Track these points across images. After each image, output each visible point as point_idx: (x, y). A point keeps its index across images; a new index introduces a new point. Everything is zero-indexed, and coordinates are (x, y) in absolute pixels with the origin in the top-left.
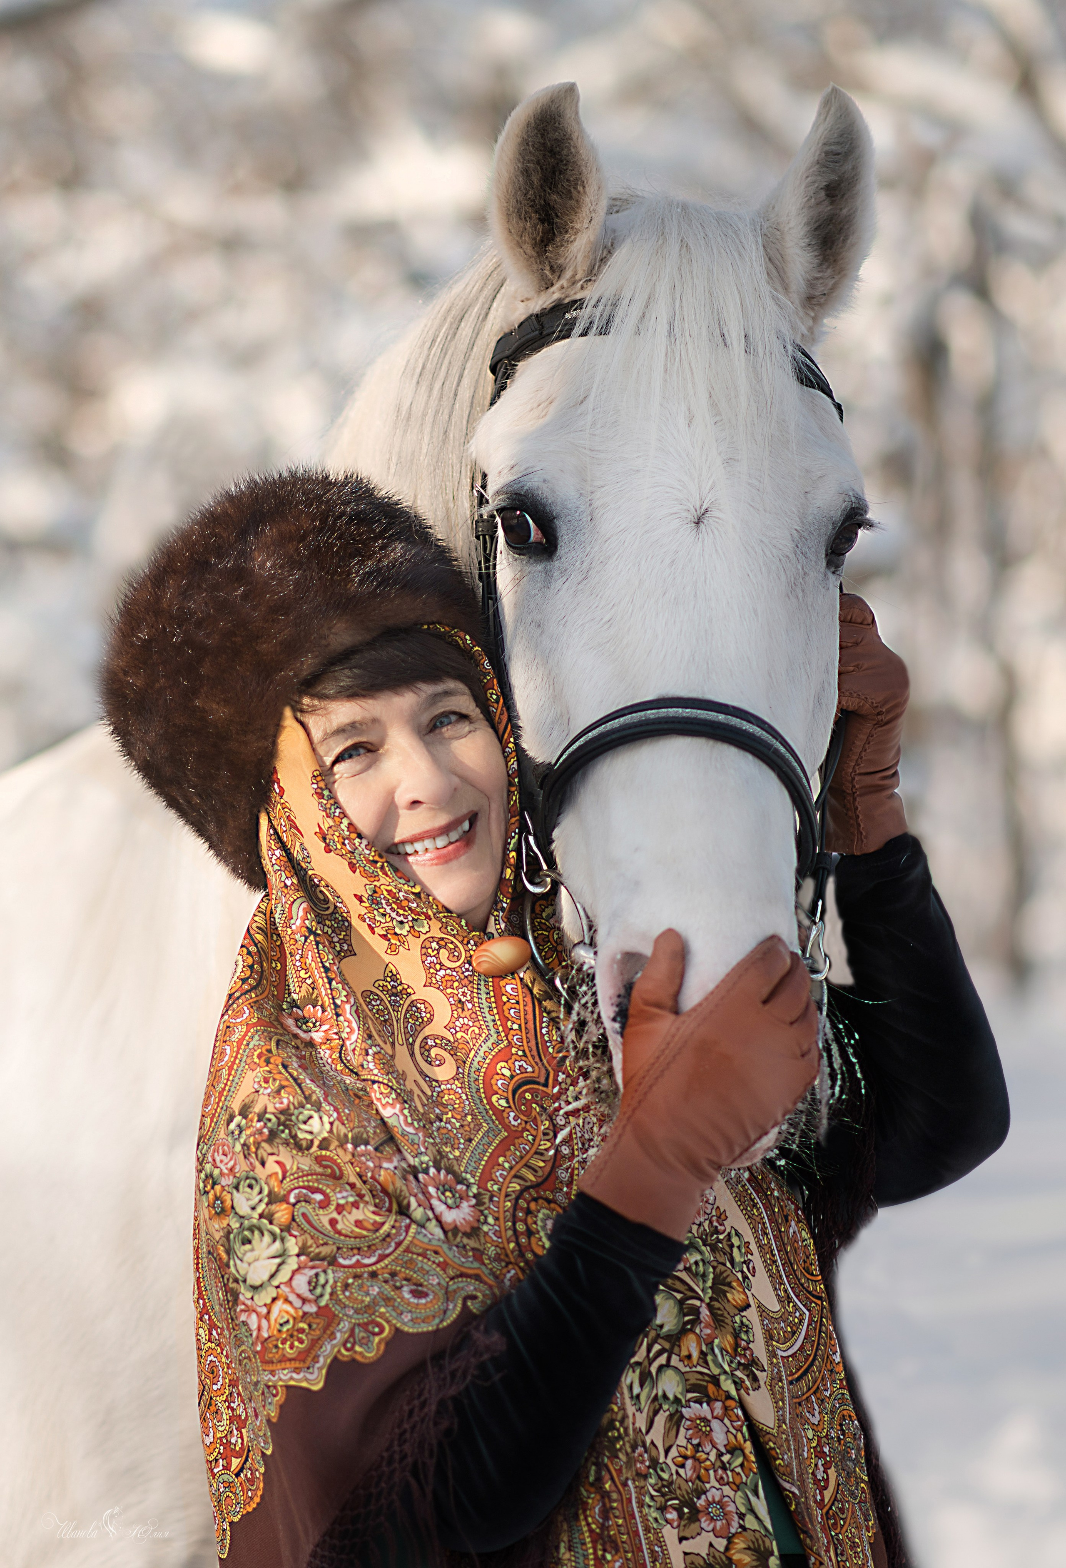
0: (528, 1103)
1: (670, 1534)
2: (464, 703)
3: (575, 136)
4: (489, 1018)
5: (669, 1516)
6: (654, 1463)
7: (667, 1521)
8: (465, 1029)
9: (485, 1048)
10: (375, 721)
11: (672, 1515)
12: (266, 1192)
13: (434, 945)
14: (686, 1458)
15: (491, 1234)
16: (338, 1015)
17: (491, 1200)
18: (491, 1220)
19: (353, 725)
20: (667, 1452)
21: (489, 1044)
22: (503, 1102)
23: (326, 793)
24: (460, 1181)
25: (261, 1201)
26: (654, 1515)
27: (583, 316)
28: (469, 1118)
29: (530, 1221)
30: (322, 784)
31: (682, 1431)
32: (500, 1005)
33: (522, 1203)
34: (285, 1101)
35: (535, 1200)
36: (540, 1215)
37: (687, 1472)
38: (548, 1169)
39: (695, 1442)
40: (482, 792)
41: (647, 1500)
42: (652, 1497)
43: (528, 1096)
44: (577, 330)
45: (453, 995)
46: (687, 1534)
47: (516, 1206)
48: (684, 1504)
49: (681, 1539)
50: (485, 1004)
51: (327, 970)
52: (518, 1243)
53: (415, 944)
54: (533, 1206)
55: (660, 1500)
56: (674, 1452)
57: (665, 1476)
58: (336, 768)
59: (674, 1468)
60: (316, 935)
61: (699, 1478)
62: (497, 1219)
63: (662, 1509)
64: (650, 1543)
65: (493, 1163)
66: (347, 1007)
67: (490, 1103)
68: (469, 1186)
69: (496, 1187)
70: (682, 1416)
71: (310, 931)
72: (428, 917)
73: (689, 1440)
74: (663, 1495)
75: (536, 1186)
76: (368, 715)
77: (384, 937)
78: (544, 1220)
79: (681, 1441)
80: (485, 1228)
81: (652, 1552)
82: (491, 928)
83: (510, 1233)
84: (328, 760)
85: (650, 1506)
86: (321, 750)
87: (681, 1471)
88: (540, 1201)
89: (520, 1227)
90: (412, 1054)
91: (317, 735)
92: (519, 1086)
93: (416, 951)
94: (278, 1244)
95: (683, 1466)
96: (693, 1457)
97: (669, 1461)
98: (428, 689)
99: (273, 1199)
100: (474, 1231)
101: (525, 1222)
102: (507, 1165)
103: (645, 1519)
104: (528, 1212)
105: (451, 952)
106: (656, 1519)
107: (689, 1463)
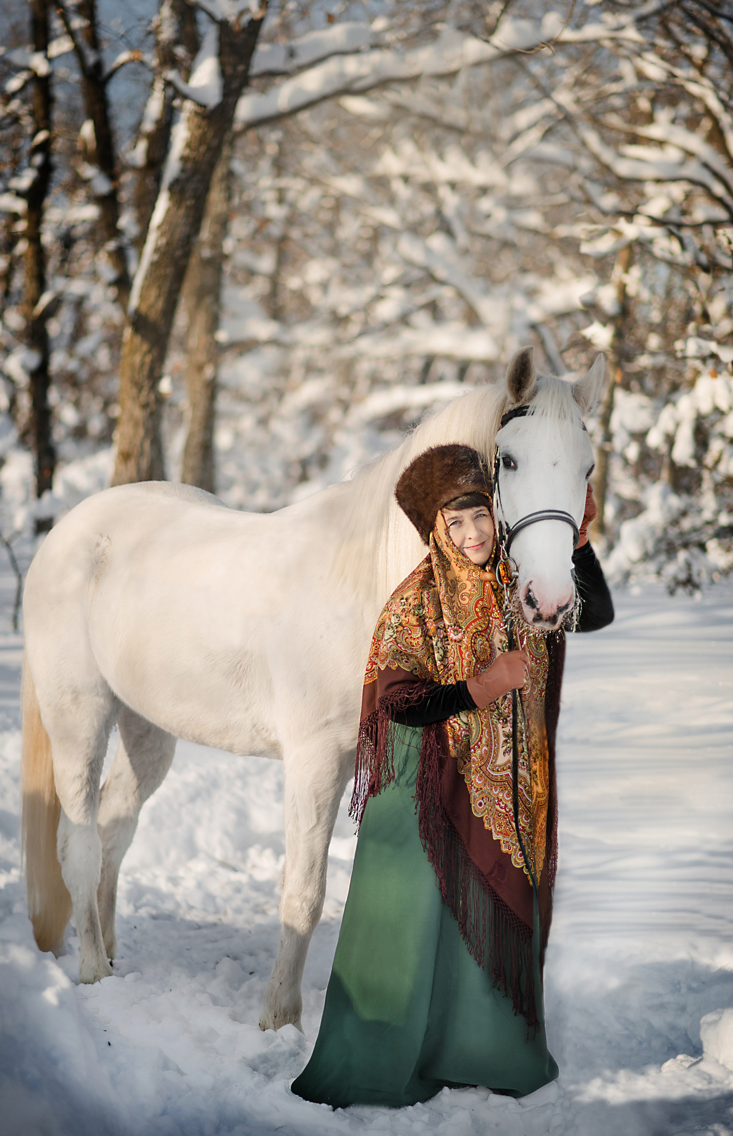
0: (485, 612)
1: (500, 726)
2: (486, 512)
3: (531, 361)
4: (480, 590)
5: (500, 721)
6: (498, 708)
7: (499, 723)
8: (474, 591)
9: (477, 596)
10: (462, 516)
11: (501, 721)
12: (400, 621)
13: (472, 571)
14: (506, 707)
15: (465, 642)
16: (440, 586)
17: (467, 633)
18: (466, 638)
19: (456, 517)
20: (502, 705)
21: (479, 596)
22: (479, 610)
23: (447, 534)
24: (460, 628)
25: (397, 623)
26: (496, 721)
27: (529, 410)
28: (468, 613)
29: (475, 640)
30: (447, 532)
31: (506, 701)
32: (484, 588)
33: (475, 635)
34: (416, 603)
35: (479, 635)
36: (478, 639)
37: (506, 711)
38: (485, 628)
39: (509, 704)
40: (487, 536)
41: (493, 717)
42: (495, 716)
43: (485, 611)
44: (527, 414)
45: (473, 583)
46: (504, 726)
47: (473, 635)
48: (504, 719)
49: (503, 727)
50: (480, 587)
51: (439, 574)
52: (471, 645)
53: (467, 570)
54: (477, 636)
55: (498, 717)
56: (503, 706)
57: (500, 711)
58: (451, 527)
59: (503, 710)
60: (438, 565)
61: (509, 713)
62: (468, 638)
63: (499, 719)
64: (493, 728)
65: (471, 624)
66: (443, 584)
67: (475, 610)
68: (462, 629)
69: (469, 630)
70: (507, 697)
71: (437, 565)
72: (471, 565)
73: (508, 703)
74: (499, 716)
75: (480, 631)
76: (460, 515)
77: (460, 567)
78: (479, 641)
79: (506, 703)
80: (464, 640)
81: (494, 730)
82: (487, 568)
83: (470, 642)
84: (449, 525)
85: (494, 718)
86: (447, 522)
87: (505, 711)
88: (480, 636)
89: (473, 641)
90: (458, 597)
91: (446, 519)
92: (484, 608)
93: (467, 572)
94: (393, 633)
95: (505, 709)
96: (508, 708)
97: (502, 708)
98: (476, 509)
99: (400, 624)
100: (460, 641)
101: (474, 640)
102: (474, 625)
103: (492, 721)
104: (476, 638)
105: (476, 573)
106: (496, 722)
107: (507, 709)
